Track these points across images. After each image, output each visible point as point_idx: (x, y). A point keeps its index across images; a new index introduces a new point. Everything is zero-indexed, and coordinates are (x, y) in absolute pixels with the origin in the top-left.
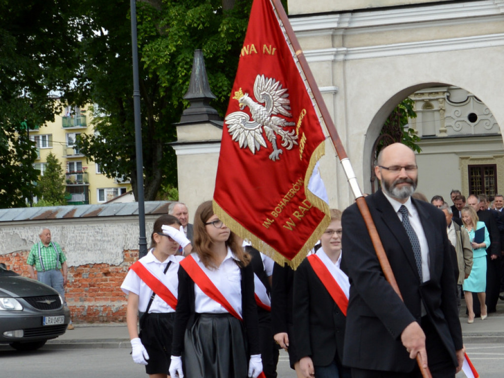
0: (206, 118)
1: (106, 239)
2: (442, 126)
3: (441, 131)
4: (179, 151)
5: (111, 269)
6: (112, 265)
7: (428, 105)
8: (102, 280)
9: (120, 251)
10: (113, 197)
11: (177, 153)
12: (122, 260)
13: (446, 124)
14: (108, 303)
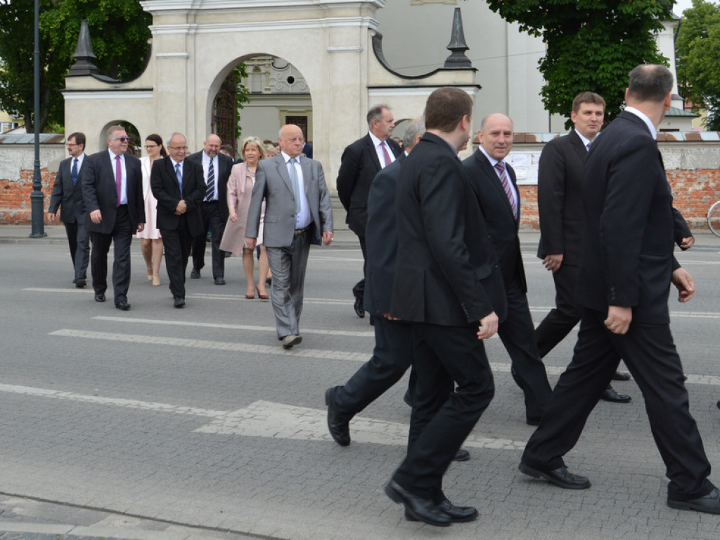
0: (88, 72)
1: (8, 161)
2: (267, 85)
3: (266, 89)
4: (67, 96)
5: (10, 184)
6: (12, 181)
7: (257, 69)
8: (4, 192)
9: (18, 170)
10: (8, 130)
11: (65, 98)
12: (19, 178)
13: (270, 84)
14: (7, 210)
